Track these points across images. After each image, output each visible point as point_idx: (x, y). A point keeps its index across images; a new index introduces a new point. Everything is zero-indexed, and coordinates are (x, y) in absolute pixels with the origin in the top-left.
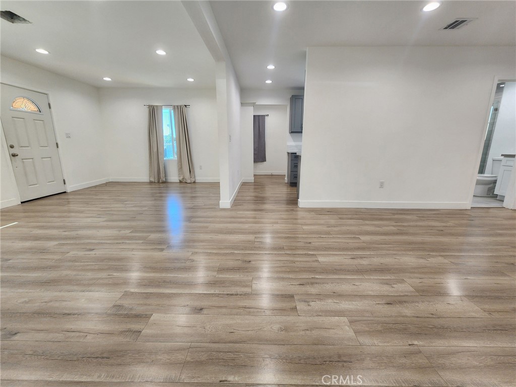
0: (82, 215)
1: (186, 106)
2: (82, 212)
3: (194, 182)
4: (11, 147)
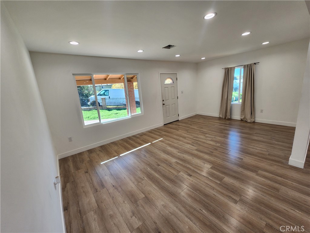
0: (185, 140)
1: (255, 64)
2: (185, 138)
3: (254, 122)
4: (163, 101)
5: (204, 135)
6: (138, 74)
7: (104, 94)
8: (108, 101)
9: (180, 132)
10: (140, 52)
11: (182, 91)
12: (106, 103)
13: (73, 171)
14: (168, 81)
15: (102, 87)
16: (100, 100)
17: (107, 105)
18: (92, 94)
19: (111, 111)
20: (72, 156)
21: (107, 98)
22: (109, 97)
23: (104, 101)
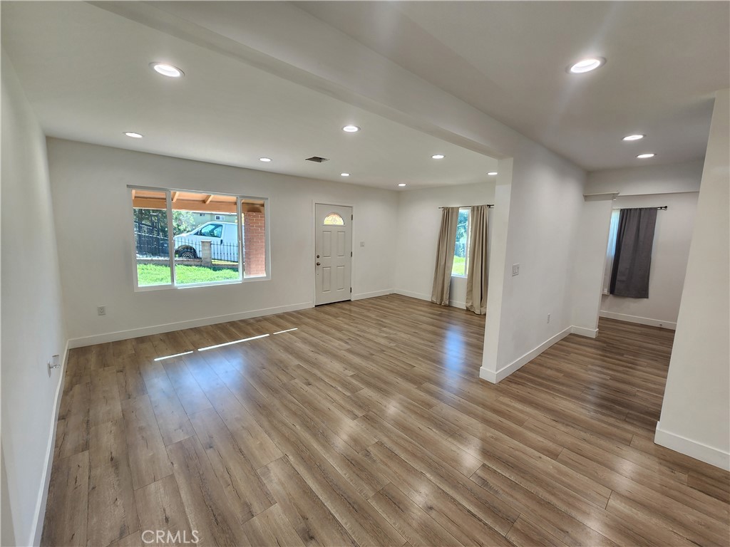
0: (338, 334)
1: (489, 206)
2: (340, 330)
3: (484, 315)
4: (318, 257)
5: (380, 329)
6: (267, 199)
7: (211, 234)
8: (216, 249)
9: (339, 322)
10: (265, 161)
11: (362, 243)
12: (211, 254)
13: (92, 368)
14: (334, 220)
15: (218, 218)
16: (198, 246)
17: (213, 257)
18: (185, 230)
19: (218, 272)
20: (101, 345)
21: (216, 243)
22: (222, 241)
23: (206, 248)
